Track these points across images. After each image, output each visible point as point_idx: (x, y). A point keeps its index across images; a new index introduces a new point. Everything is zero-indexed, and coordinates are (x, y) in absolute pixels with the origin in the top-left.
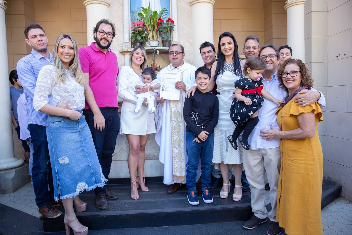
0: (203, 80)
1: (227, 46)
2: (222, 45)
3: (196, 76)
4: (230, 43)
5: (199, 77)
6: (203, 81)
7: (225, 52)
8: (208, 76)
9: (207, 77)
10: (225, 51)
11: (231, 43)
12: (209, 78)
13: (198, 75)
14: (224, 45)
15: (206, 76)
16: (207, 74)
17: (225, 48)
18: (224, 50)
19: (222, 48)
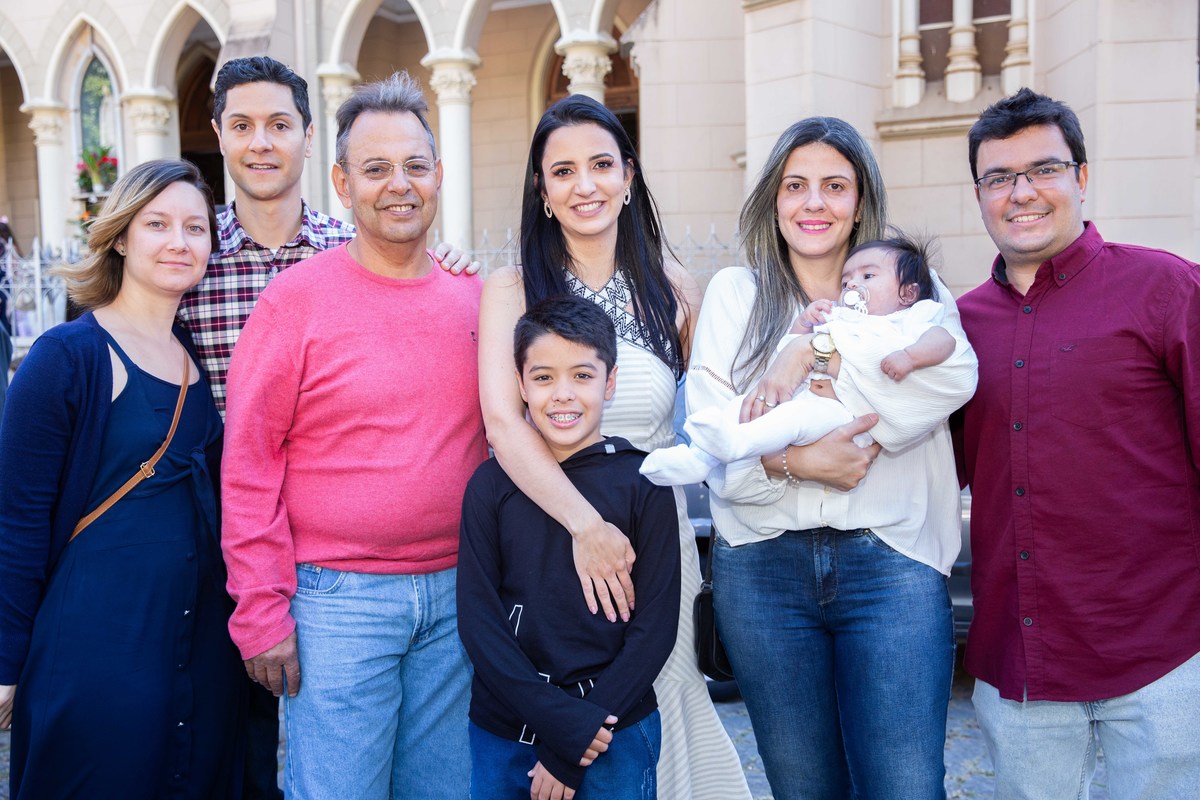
0: (564, 387)
1: (586, 180)
2: (556, 174)
3: (520, 359)
4: (603, 164)
5: (537, 363)
6: (564, 395)
7: (571, 212)
8: (600, 357)
9: (592, 367)
10: (574, 208)
11: (610, 164)
12: (601, 367)
13: (531, 351)
14: (564, 170)
15: (588, 355)
16: (592, 342)
17: (571, 192)
18: (566, 203)
19: (557, 190)
